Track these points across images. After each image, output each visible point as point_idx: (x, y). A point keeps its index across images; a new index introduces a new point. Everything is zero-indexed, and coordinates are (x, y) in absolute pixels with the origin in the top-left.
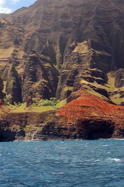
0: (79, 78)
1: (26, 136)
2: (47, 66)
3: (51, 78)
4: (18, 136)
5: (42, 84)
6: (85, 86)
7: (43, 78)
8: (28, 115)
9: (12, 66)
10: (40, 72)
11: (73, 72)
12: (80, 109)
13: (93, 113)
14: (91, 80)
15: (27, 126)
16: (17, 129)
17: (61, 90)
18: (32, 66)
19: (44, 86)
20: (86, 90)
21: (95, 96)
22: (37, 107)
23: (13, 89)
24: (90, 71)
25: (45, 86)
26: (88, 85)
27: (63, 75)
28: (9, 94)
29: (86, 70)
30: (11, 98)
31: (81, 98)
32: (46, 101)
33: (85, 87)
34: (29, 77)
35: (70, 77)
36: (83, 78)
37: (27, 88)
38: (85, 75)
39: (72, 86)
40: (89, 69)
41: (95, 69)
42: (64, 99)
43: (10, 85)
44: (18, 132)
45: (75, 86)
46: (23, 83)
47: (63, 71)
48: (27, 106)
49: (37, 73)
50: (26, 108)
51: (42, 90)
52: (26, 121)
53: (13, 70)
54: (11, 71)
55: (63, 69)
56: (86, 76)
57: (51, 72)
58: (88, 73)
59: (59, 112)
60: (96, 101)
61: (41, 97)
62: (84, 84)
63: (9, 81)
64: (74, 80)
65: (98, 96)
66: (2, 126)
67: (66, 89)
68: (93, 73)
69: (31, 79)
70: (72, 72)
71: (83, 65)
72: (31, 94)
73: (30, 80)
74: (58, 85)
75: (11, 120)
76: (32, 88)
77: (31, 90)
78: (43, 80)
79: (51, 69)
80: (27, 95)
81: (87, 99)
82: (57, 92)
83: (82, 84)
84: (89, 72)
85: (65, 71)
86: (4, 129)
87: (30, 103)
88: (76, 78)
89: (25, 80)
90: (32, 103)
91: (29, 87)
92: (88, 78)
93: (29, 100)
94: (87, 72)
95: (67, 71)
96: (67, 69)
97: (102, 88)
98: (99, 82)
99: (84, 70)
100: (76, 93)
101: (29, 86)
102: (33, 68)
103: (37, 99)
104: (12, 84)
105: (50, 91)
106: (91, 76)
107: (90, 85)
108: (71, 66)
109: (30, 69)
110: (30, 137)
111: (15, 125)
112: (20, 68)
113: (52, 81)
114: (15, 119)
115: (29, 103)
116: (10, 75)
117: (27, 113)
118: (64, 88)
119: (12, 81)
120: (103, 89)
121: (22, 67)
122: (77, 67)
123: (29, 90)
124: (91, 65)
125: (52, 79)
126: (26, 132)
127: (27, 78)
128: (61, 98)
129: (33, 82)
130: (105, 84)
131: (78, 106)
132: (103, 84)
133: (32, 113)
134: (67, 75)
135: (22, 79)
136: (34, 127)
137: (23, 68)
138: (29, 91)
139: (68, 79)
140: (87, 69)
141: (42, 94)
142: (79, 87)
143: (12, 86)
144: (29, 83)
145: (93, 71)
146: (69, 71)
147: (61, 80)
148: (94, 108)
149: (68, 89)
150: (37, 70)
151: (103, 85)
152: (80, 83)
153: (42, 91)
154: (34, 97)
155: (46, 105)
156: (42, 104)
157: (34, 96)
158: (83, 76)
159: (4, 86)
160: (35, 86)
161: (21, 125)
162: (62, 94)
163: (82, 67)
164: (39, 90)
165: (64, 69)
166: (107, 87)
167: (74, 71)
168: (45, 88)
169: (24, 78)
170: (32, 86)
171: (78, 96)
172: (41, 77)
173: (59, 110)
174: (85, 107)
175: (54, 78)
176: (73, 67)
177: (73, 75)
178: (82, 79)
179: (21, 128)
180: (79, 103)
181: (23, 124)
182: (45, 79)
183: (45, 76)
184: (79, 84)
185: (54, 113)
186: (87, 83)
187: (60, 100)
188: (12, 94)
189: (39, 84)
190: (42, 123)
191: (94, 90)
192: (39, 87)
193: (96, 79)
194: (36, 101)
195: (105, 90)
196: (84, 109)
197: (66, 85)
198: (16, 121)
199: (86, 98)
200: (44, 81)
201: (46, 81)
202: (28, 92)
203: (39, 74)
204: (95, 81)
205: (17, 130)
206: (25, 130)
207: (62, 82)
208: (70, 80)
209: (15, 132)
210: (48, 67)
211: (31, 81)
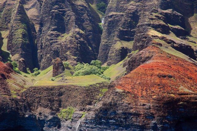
0: (144, 27)
1: (62, 127)
2: (80, 6)
3: (87, 26)
4: (49, 126)
5: (76, 37)
7: (77, 26)
8: (62, 90)
9: (18, 4)
10: (71, 16)
11: (130, 15)
12: (157, 81)
13: (181, 87)
14: (165, 30)
15: (63, 110)
16: (47, 115)
17: (107, 47)
18: (57, 5)
19: (79, 40)
20: (159, 47)
21: (178, 59)
22: (74, 78)
23: (23, 44)
24: (161, 14)
25: (82, 39)
26: (162, 38)
27: (110, 21)
28: (15, 54)
29: (155, 13)
30: (22, 61)
31: (155, 61)
32: (86, 67)
33: (157, 41)
34: (51, 24)
35: (124, 24)
36: (152, 27)
37: (48, 43)
38: (154, 21)
39: (128, 40)
40: (160, 10)
41: (169, 11)
43: (18, 38)
44: (49, 121)
45: (138, 41)
46: (40, 34)
47: (111, 14)
48: (55, 74)
49: (66, 17)
50: (54, 78)
51: (78, 47)
52: (60, 101)
53: (22, 11)
54: (18, 12)
55: (110, 10)
56: (156, 23)
57: (87, 15)
58: (159, 18)
59: (121, 85)
60: (182, 66)
61: (75, 59)
62: (154, 36)
63: (15, 30)
64: (131, 29)
65: (181, 57)
66: (21, 110)
67: (119, 45)
68: (168, 18)
69: (56, 27)
70: (127, 16)
71: (147, 4)
72: (56, 53)
73: (54, 30)
74: (102, 38)
75: (35, 99)
76: (57, 43)
77: (55, 46)
78: (77, 30)
79: (88, 11)
80: (48, 55)
81: (166, 62)
82: (100, 51)
83: (152, 36)
84: (160, 16)
85: (115, 13)
86: (24, 115)
87: (60, 70)
88: (139, 26)
89: (44, 29)
90: (63, 69)
91: (53, 42)
92: (159, 26)
93: (58, 64)
94: (157, 15)
95: (118, 13)
96: (117, 9)
97: (186, 44)
99: (152, 12)
100: (143, 53)
101: (52, 39)
102: (59, 8)
103: (71, 63)
104: (21, 36)
105: (90, 48)
106: (165, 22)
107: (166, 38)
108: (125, 5)
109: (53, 9)
110: (71, 128)
111: (42, 108)
112: (30, 8)
113: (90, 31)
114: (40, 98)
115: (58, 70)
116: (15, 20)
117: (61, 87)
118: (115, 43)
119: (20, 32)
120: (188, 46)
121: (33, 6)
122: (137, 6)
123: (53, 47)
124: (162, 3)
125: (89, 28)
126: (61, 121)
127: (48, 25)
128: (110, 61)
129: (59, 33)
130: (187, 37)
131: (152, 75)
132: (184, 37)
133: (69, 87)
134: (118, 21)
135: (37, 27)
136: (77, 112)
137: (37, 8)
138: (53, 49)
139: (121, 29)
140: (156, 10)
141: (77, 54)
142: (145, 42)
143: (20, 39)
144: (52, 34)
145: (166, 13)
146: (121, 13)
147: (108, 29)
148: (180, 78)
149: (121, 46)
150: (65, 11)
151: (185, 39)
152: (148, 35)
153: (77, 49)
154: (65, 59)
156: (81, 71)
157: (65, 57)
158: (152, 23)
159: (3, 39)
160: (64, 39)
161: (51, 108)
162: (112, 54)
163: (144, 6)
164: (72, 47)
165: (112, 11)
166: (191, 42)
167: (132, 14)
168: (81, 43)
169: (41, 25)
170: (57, 40)
171: (148, 58)
172: (74, 25)
173: (120, 83)
174: (165, 76)
175: (92, 27)
176: (130, 7)
177: (129, 20)
178: (150, 28)
179: (52, 114)
180: (153, 70)
181: (55, 106)
182: (80, 28)
183: (79, 23)
184: (146, 38)
185: (111, 87)
186: (160, 35)
188: (21, 54)
189: (71, 37)
190: (90, 104)
191: (173, 47)
192: (71, 42)
193: (172, 28)
194: (70, 66)
195: (191, 47)
196: (165, 81)
197: (118, 39)
198: (42, 101)
199: (162, 61)
200: (79, 32)
201: (81, 32)
202: (51, 50)
203: (69, 20)
204: (170, 31)
205: (47, 117)
206: (59, 117)
207: (109, 33)
208: (125, 30)
209: (43, 120)
210: (83, 6)
211: (56, 32)
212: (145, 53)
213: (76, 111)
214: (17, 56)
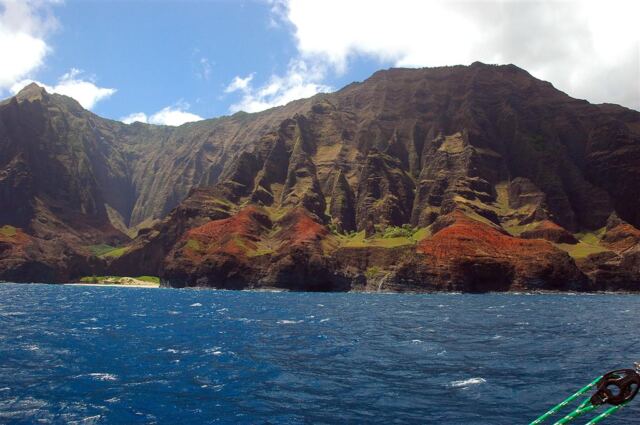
0: (450, 193)
1: (368, 285)
2: (395, 174)
3: (401, 193)
4: (356, 283)
5: (389, 202)
6: (461, 206)
7: (390, 192)
8: (370, 251)
9: (339, 174)
10: (385, 183)
11: (440, 182)
12: (457, 244)
13: (479, 250)
14: (470, 196)
15: (369, 269)
16: (354, 273)
17: (419, 212)
18: (373, 173)
19: (392, 205)
20: (463, 212)
21: (479, 223)
22: (384, 240)
23: (342, 209)
24: (467, 181)
25: (395, 205)
26: (467, 204)
27: (422, 188)
28: (335, 218)
30: (340, 224)
31: (458, 225)
32: (396, 230)
34: (368, 191)
35: (434, 191)
36: (458, 193)
37: (364, 208)
38: (460, 188)
39: (438, 205)
40: (466, 178)
41: (475, 179)
42: (425, 227)
43: (338, 204)
44: (356, 278)
45: (445, 206)
46: (358, 200)
47: (422, 182)
48: (367, 236)
49: (381, 184)
50: (365, 240)
51: (390, 211)
52: (367, 261)
53: (343, 180)
54: (338, 181)
55: (422, 178)
56: (462, 189)
57: (402, 182)
58: (465, 185)
59: (423, 247)
60: (482, 230)
61: (387, 223)
62: (460, 202)
63: (336, 196)
65: (483, 222)
66: (331, 268)
67: (428, 210)
68: (473, 185)
69: (372, 193)
70: (437, 183)
71: (457, 172)
72: (371, 217)
73: (370, 196)
74: (414, 203)
75: (344, 259)
76: (372, 208)
77: (371, 211)
78: (391, 196)
79: (402, 179)
80: (364, 219)
81: (467, 227)
82: (412, 215)
83: (458, 202)
85: (426, 181)
86: (333, 272)
87: (372, 233)
88: (446, 193)
89: (362, 195)
90: (375, 232)
91: (368, 207)
92: (465, 192)
93: (370, 227)
94: (464, 182)
95: (429, 181)
96: (428, 177)
97: (489, 210)
98: (483, 199)
99: (460, 179)
101: (368, 205)
102: (375, 176)
103: (383, 226)
104: (341, 202)
105: (402, 213)
106: (471, 189)
107: (470, 203)
108: (436, 173)
109: (370, 177)
110: (375, 286)
111: (351, 267)
112: (351, 177)
113: (404, 197)
114: (349, 258)
115: (369, 233)
116: (337, 187)
117: (369, 248)
118: (425, 208)
119: (340, 198)
120: (491, 211)
121: (354, 175)
122: (447, 174)
123: (368, 211)
124: (469, 172)
125: (403, 194)
126: (367, 279)
127: (365, 191)
128: (420, 225)
129: (374, 199)
130: (492, 203)
131: (452, 239)
132: (490, 203)
133: (376, 248)
134: (429, 188)
135: (356, 193)
137: (358, 177)
138: (368, 214)
139: (432, 195)
140: (463, 178)
141: (389, 218)
142: (451, 207)
143: (340, 205)
144: (368, 200)
145: (473, 181)
146: (432, 181)
147: (420, 195)
148: (478, 241)
149: (431, 211)
150: (380, 179)
152: (454, 201)
153: (389, 213)
154: (377, 223)
155: (397, 236)
156: (391, 233)
157: (377, 221)
158: (458, 189)
159: (326, 204)
160: (378, 205)
161: (359, 268)
162: (422, 218)
163: (454, 174)
164: (385, 212)
165: (424, 179)
166: (496, 207)
167: (442, 181)
168: (394, 208)
169: (360, 191)
170: (373, 205)
171: (452, 222)
172: (388, 191)
174: (464, 240)
175: (407, 193)
176: (440, 175)
177: (439, 187)
178: (456, 194)
179: (360, 272)
180: (454, 233)
181: (363, 265)
182: (393, 194)
183: (394, 189)
184: (451, 203)
185: (413, 248)
186: (464, 201)
187: (419, 228)
188: (340, 218)
189: (385, 202)
190: (393, 264)
191: (477, 212)
192: (384, 207)
193: (478, 194)
194: (381, 229)
195: (495, 212)
196: (464, 244)
197: (428, 204)
198: (352, 261)
199: (464, 225)
200: (393, 197)
201: (395, 197)
203: (383, 187)
204: (476, 198)
205: (354, 275)
206: (366, 275)
207: (421, 199)
208: (435, 196)
209: (351, 278)
210: (398, 174)
211: (371, 198)
212: (448, 217)
213: (380, 270)
214: (337, 219)
